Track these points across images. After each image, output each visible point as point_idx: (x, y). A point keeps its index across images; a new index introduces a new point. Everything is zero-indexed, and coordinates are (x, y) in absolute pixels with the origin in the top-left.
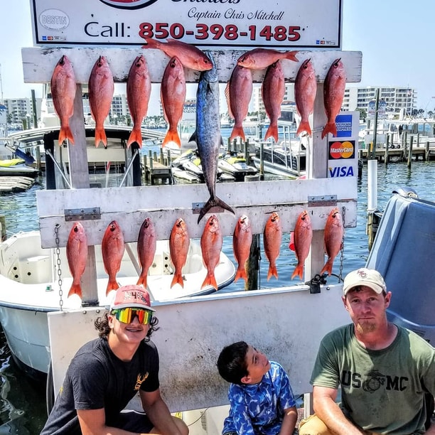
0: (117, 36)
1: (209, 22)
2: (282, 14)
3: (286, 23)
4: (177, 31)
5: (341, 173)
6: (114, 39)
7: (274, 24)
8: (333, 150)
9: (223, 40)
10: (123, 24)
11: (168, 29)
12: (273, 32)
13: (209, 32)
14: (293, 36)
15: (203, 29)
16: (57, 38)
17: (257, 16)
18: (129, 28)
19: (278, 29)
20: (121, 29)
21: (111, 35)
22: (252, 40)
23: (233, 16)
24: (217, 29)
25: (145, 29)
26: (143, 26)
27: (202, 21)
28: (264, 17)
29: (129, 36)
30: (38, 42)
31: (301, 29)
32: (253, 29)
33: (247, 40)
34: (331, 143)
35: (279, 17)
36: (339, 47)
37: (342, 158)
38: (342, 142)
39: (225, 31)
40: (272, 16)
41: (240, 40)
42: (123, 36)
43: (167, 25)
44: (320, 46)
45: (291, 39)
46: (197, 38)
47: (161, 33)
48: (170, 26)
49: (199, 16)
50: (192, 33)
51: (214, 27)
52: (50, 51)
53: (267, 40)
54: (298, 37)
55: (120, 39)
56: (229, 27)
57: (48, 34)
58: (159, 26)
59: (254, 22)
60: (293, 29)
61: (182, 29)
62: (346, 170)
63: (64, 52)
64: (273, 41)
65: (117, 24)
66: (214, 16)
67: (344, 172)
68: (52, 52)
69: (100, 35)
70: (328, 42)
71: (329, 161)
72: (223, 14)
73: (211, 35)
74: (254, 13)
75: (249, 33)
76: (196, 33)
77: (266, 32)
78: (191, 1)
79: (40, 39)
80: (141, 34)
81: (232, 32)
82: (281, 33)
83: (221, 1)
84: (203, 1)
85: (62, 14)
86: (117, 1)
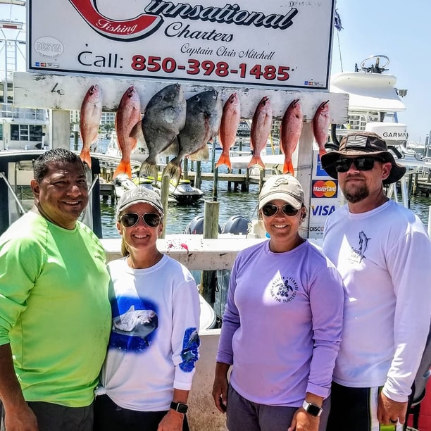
0: (110, 66)
1: (201, 58)
2: (272, 54)
3: (276, 63)
4: (169, 65)
5: (323, 212)
6: (107, 69)
7: (264, 63)
8: (316, 189)
9: (214, 76)
10: (116, 55)
11: (160, 63)
12: (263, 71)
13: (200, 67)
14: (282, 76)
15: (195, 65)
16: (50, 65)
17: (248, 54)
18: (122, 59)
19: (267, 68)
20: (113, 59)
21: (104, 66)
22: (242, 77)
23: (225, 53)
24: (208, 66)
25: (138, 62)
26: (135, 58)
27: (195, 56)
28: (254, 56)
29: (121, 67)
30: (31, 68)
31: (291, 69)
32: (243, 67)
33: (237, 78)
34: (314, 182)
35: (270, 56)
36: (326, 88)
37: (324, 197)
38: (325, 181)
39: (216, 68)
40: (262, 56)
41: (231, 77)
42: (115, 66)
43: (159, 59)
44: (309, 87)
45: (280, 79)
46: (189, 72)
47: (153, 67)
48: (162, 60)
49: (191, 51)
50: (184, 68)
51: (205, 63)
52: (42, 77)
53: (257, 78)
54: (287, 77)
55: (112, 70)
56: (220, 64)
57: (41, 60)
58: (152, 60)
59: (245, 60)
60: (282, 69)
61: (174, 63)
62: (329, 209)
63: (57, 80)
64: (263, 80)
65: (110, 55)
66: (205, 52)
67: (327, 211)
68: (44, 78)
69: (93, 65)
70: (316, 83)
71: (312, 199)
72: (215, 51)
73: (203, 71)
74: (245, 52)
75: (240, 70)
76: (188, 68)
77: (256, 71)
78: (185, 36)
79: (33, 65)
80: (134, 66)
81: (223, 69)
82: (270, 72)
83: (214, 38)
84: (196, 37)
85: (56, 42)
86: (112, 32)
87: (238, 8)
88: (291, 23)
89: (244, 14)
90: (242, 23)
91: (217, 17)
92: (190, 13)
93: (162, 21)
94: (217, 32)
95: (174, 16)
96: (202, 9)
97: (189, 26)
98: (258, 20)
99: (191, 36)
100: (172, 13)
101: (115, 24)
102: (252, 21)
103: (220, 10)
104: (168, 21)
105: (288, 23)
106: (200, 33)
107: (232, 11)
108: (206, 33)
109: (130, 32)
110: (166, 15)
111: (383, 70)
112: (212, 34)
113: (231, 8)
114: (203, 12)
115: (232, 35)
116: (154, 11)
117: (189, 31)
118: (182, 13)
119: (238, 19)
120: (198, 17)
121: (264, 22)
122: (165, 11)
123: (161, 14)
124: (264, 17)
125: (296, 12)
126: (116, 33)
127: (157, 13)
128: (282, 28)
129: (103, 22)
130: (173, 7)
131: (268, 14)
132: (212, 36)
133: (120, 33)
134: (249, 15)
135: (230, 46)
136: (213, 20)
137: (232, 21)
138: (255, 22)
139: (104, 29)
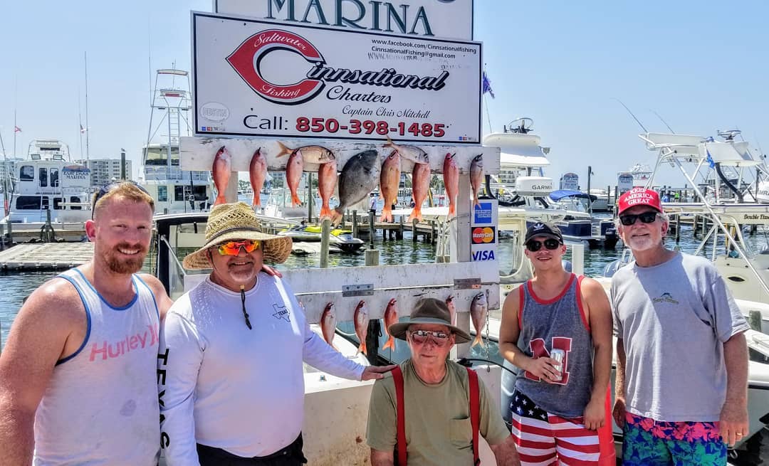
0: (275, 128)
1: (362, 119)
2: (428, 113)
3: (432, 121)
4: (332, 126)
5: (483, 257)
6: (272, 131)
7: (421, 122)
8: (475, 235)
9: (375, 134)
10: (281, 118)
11: (324, 124)
12: (420, 128)
13: (362, 127)
14: (438, 133)
15: (357, 125)
16: (216, 128)
17: (405, 114)
18: (286, 121)
19: (424, 126)
20: (278, 122)
21: (269, 128)
22: (401, 135)
23: (384, 113)
24: (369, 125)
25: (302, 123)
26: (300, 120)
27: (355, 117)
28: (412, 115)
29: (286, 129)
30: (197, 132)
31: (446, 126)
32: (402, 125)
33: (396, 135)
34: (473, 229)
35: (426, 115)
36: (479, 143)
37: (483, 243)
38: (483, 228)
39: (376, 127)
40: (419, 115)
41: (392, 135)
42: (280, 128)
43: (323, 121)
44: (462, 141)
45: (436, 135)
46: (351, 132)
47: (317, 127)
48: (325, 121)
49: (353, 113)
50: (346, 128)
51: (366, 123)
52: (209, 141)
53: (415, 135)
54: (442, 134)
55: (277, 132)
56: (380, 123)
57: (207, 124)
58: (316, 121)
59: (403, 119)
60: (438, 127)
61: (337, 124)
62: (488, 254)
63: (223, 142)
64: (420, 137)
65: (275, 118)
66: (366, 113)
67: (486, 256)
68: (211, 142)
69: (259, 128)
70: (470, 139)
71: (473, 245)
72: (374, 112)
73: (364, 130)
74: (403, 112)
75: (399, 129)
76: (350, 128)
77: (414, 128)
78: (346, 99)
79: (200, 130)
80: (299, 127)
81: (383, 128)
82: (427, 129)
83: (373, 100)
84: (357, 99)
85: (221, 107)
86: (276, 97)
87: (395, 72)
88: (444, 84)
89: (400, 77)
90: (399, 86)
91: (375, 81)
92: (350, 78)
93: (323, 86)
94: (376, 94)
95: (335, 80)
96: (360, 73)
97: (349, 89)
98: (414, 82)
99: (352, 99)
100: (333, 77)
101: (278, 89)
102: (408, 83)
103: (377, 74)
104: (329, 85)
105: (441, 85)
106: (360, 95)
107: (389, 75)
108: (366, 96)
109: (294, 95)
110: (327, 80)
111: (529, 130)
112: (371, 96)
113: (388, 72)
114: (362, 76)
115: (390, 97)
116: (316, 76)
117: (349, 94)
118: (342, 78)
119: (395, 82)
120: (357, 81)
121: (419, 84)
122: (326, 76)
123: (322, 79)
124: (418, 80)
125: (447, 74)
126: (280, 97)
127: (319, 78)
128: (436, 89)
129: (267, 88)
130: (334, 72)
131: (422, 76)
132: (372, 98)
133: (284, 97)
134: (405, 78)
135: (388, 107)
136: (372, 83)
137: (389, 84)
138: (411, 84)
139: (268, 94)
